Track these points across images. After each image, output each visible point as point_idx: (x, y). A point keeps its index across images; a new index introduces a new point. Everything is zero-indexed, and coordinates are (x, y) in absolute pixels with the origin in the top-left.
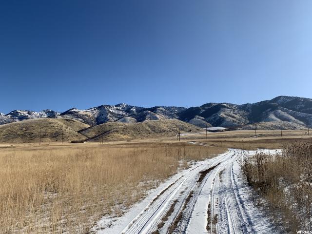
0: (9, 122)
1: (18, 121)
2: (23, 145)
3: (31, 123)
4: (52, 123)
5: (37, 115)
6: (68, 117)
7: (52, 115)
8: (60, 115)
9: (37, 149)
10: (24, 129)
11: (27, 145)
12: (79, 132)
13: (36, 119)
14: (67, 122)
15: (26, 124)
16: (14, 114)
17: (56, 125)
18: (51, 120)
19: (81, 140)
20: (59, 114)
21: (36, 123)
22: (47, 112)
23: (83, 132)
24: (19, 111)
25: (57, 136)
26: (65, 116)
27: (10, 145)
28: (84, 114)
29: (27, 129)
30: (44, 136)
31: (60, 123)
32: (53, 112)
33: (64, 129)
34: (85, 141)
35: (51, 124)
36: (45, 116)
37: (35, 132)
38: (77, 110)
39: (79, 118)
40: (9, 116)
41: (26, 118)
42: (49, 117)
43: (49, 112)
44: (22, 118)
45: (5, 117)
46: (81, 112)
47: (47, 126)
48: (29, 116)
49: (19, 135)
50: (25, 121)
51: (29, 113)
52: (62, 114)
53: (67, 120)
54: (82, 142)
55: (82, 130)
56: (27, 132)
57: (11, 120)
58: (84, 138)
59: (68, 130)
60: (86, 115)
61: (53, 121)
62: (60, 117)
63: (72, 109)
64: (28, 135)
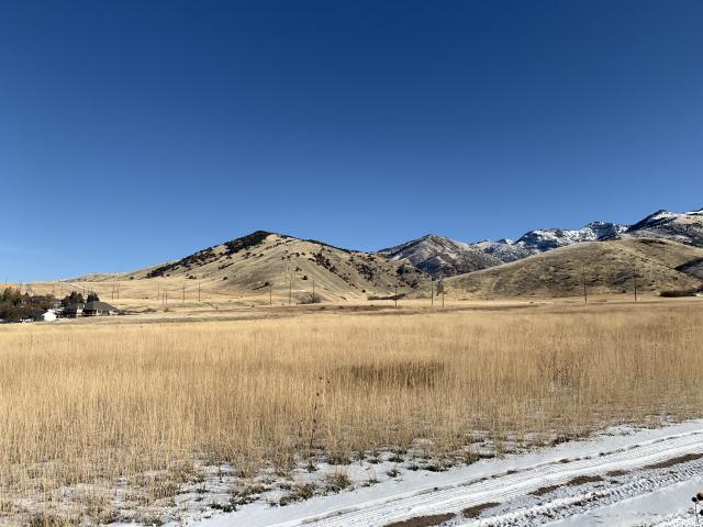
0: (523, 256)
1: (538, 253)
2: (551, 302)
3: (564, 255)
4: (609, 251)
5: (576, 237)
6: (647, 233)
7: (607, 232)
8: (627, 232)
9: (577, 312)
10: (552, 269)
11: (560, 301)
12: (679, 269)
13: (573, 245)
14: (645, 246)
15: (556, 258)
16: (530, 239)
17: (618, 256)
18: (606, 245)
19: (687, 288)
20: (625, 229)
21: (574, 254)
22: (596, 227)
23: (692, 269)
24: (539, 233)
25: (625, 280)
26: (639, 232)
27: (527, 303)
28: (690, 222)
29: (558, 267)
30: (594, 283)
31: (628, 250)
32: (609, 226)
33: (638, 263)
34: (698, 291)
35: (607, 255)
36: (593, 237)
37: (573, 273)
38: (669, 216)
39: (677, 233)
40: (522, 243)
41: (553, 244)
42: (601, 238)
43: (600, 227)
44: (545, 246)
45: (514, 248)
46: (682, 219)
47: (597, 260)
48: (559, 240)
49: (543, 281)
50: (551, 252)
51: (559, 234)
52: (632, 229)
53: (644, 242)
54: (691, 293)
55: (689, 264)
56: (558, 274)
57: (526, 252)
58: (696, 285)
59: (650, 265)
60: (696, 225)
61: (612, 248)
62: (627, 236)
63: (656, 214)
64: (561, 281)
